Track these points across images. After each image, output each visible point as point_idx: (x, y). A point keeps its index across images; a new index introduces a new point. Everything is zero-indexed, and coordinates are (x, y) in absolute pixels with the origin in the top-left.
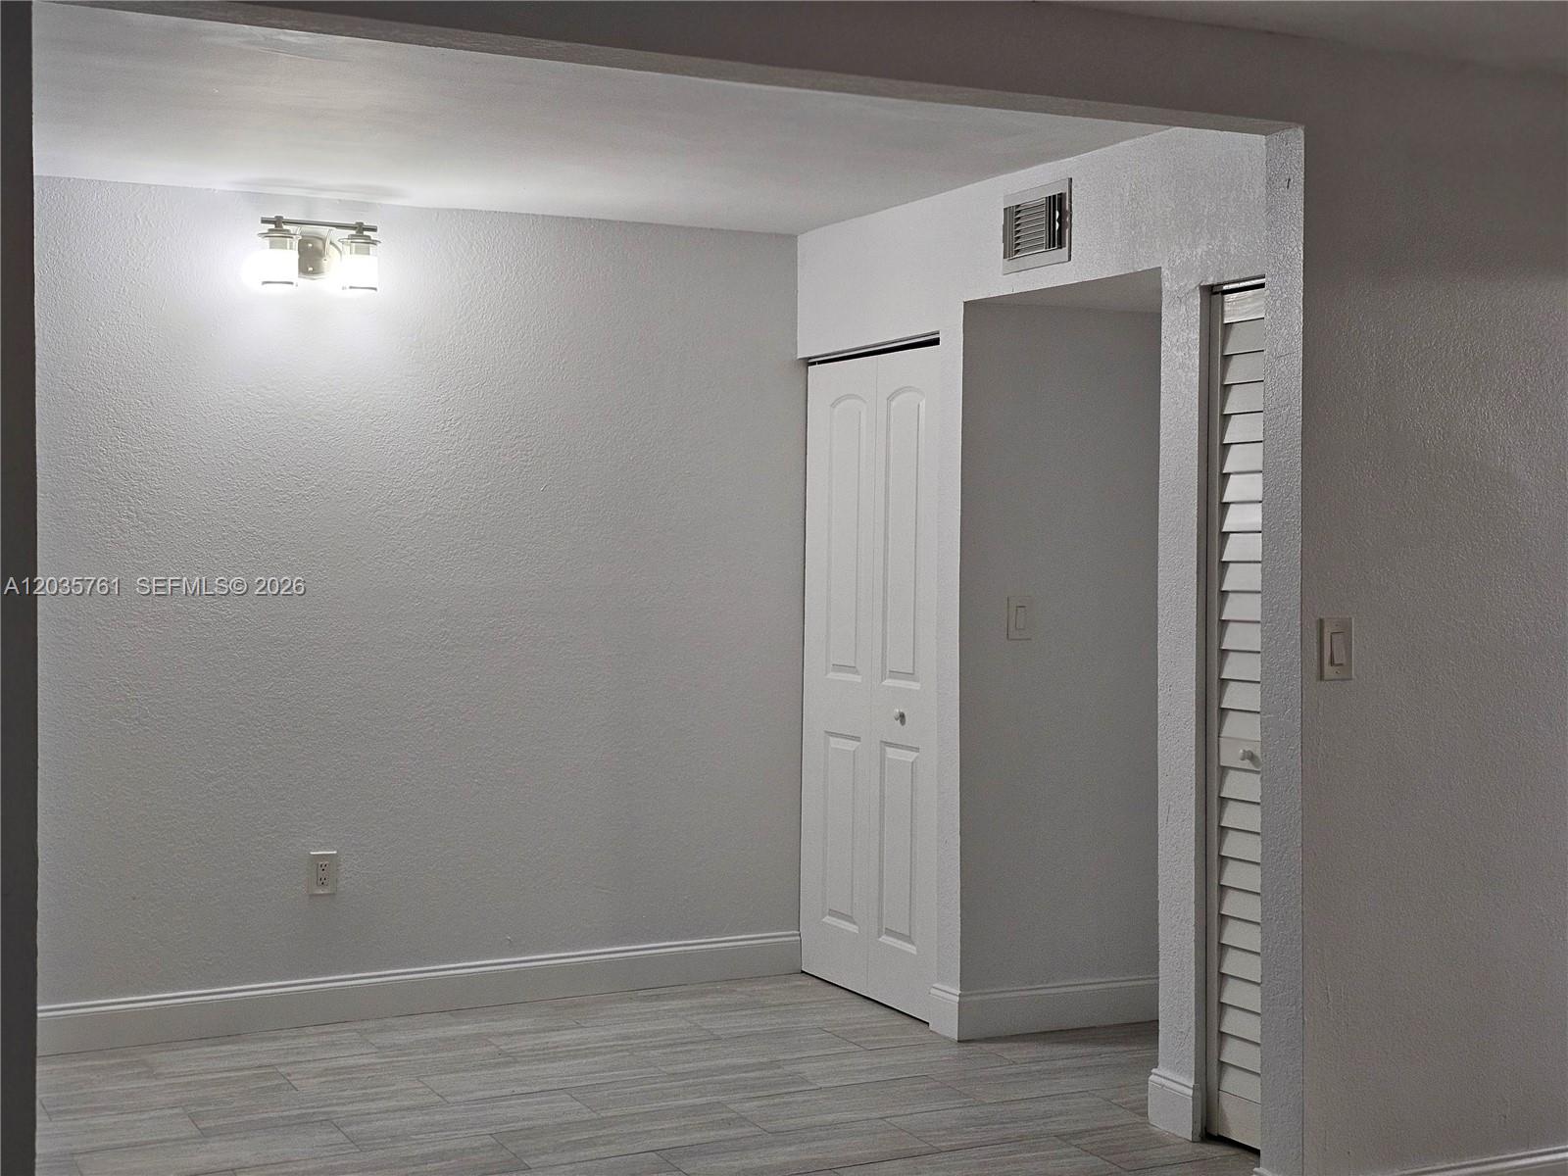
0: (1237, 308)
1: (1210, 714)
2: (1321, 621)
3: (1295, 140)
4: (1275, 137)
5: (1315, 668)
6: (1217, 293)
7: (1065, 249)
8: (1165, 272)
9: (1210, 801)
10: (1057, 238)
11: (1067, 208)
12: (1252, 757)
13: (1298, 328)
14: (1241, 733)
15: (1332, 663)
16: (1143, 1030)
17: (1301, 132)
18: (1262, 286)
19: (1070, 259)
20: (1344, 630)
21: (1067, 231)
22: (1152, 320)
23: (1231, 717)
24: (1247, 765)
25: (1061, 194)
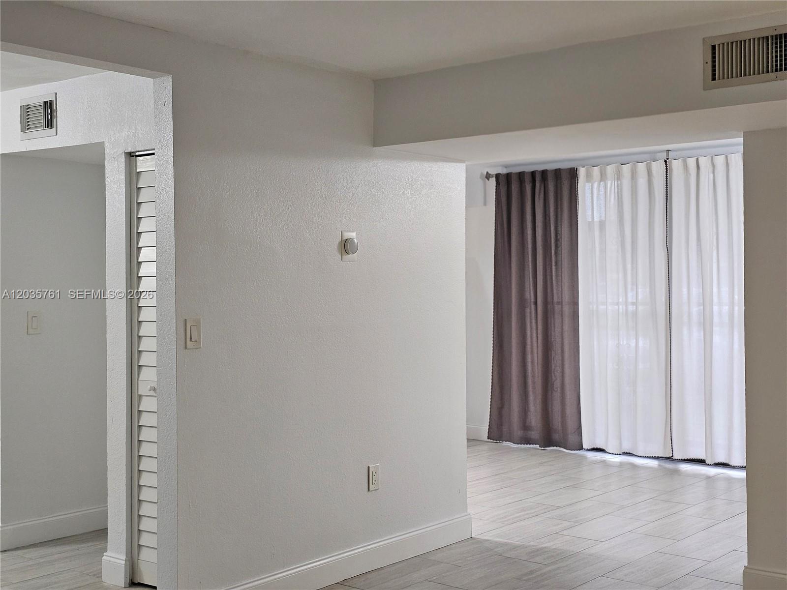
0: (143, 164)
1: (133, 369)
2: (185, 320)
3: (167, 82)
4: (158, 80)
5: (183, 343)
6: (133, 156)
7: (54, 129)
8: (106, 144)
9: (134, 412)
10: (49, 123)
11: (55, 108)
12: (154, 389)
13: (172, 175)
14: (148, 377)
15: (191, 340)
16: (101, 533)
17: (170, 78)
18: (153, 154)
19: (57, 134)
20: (197, 324)
21: (55, 120)
22: (100, 168)
23: (144, 370)
24: (152, 393)
25: (51, 101)
